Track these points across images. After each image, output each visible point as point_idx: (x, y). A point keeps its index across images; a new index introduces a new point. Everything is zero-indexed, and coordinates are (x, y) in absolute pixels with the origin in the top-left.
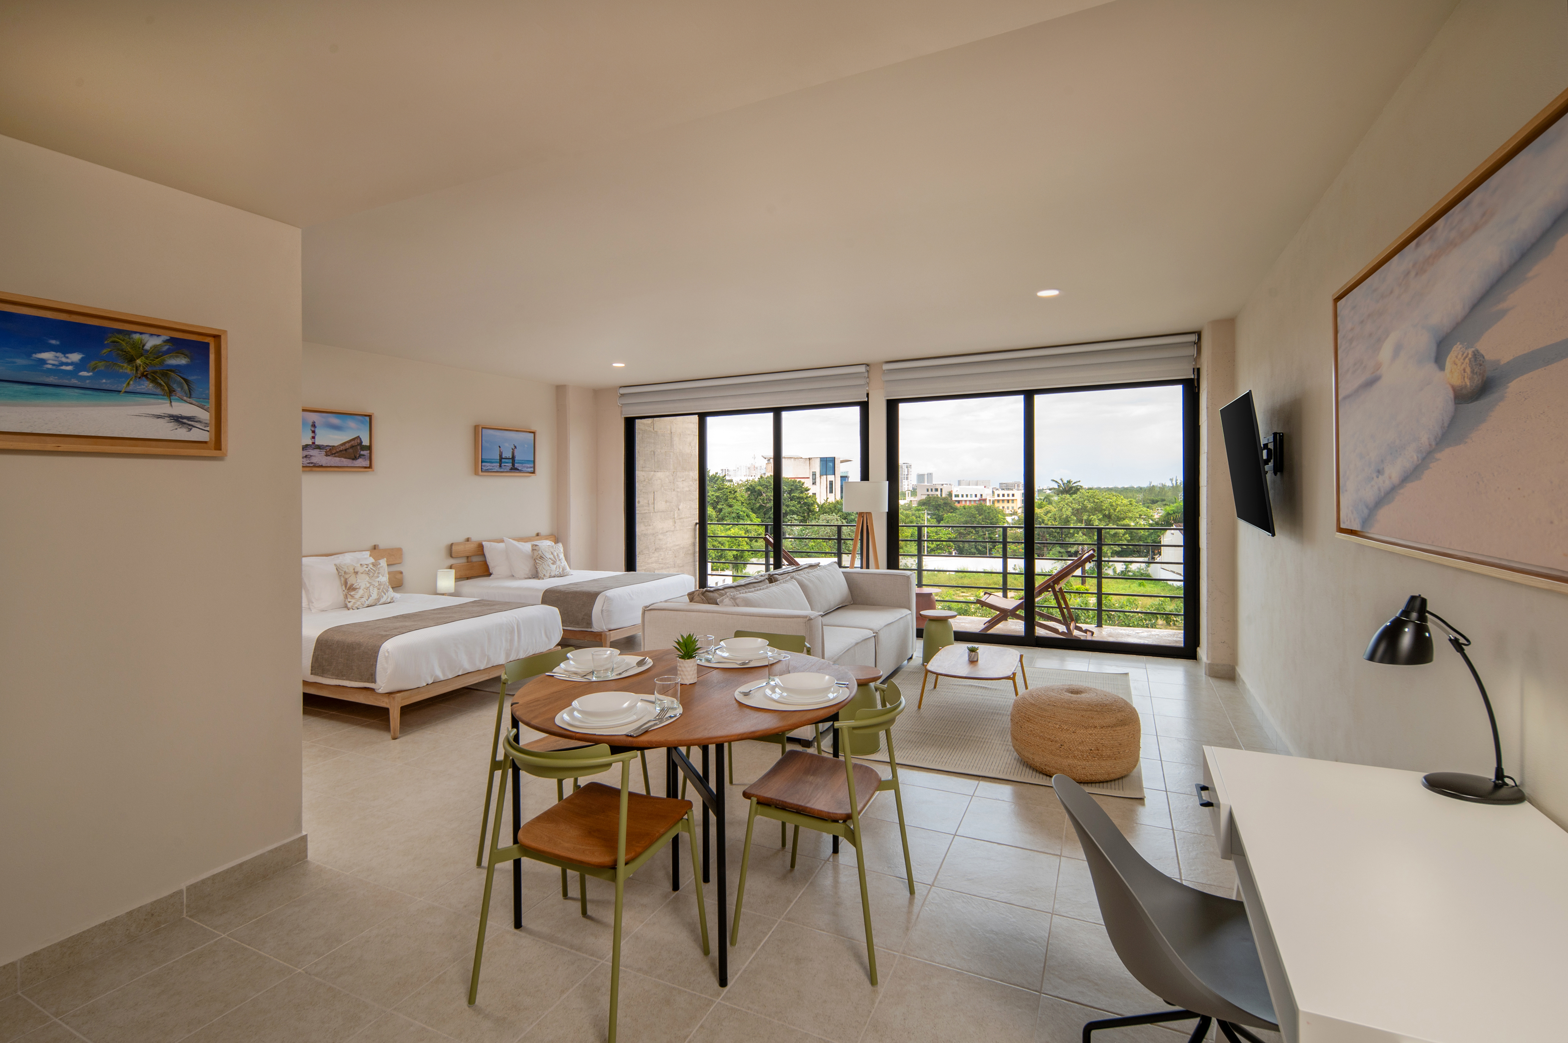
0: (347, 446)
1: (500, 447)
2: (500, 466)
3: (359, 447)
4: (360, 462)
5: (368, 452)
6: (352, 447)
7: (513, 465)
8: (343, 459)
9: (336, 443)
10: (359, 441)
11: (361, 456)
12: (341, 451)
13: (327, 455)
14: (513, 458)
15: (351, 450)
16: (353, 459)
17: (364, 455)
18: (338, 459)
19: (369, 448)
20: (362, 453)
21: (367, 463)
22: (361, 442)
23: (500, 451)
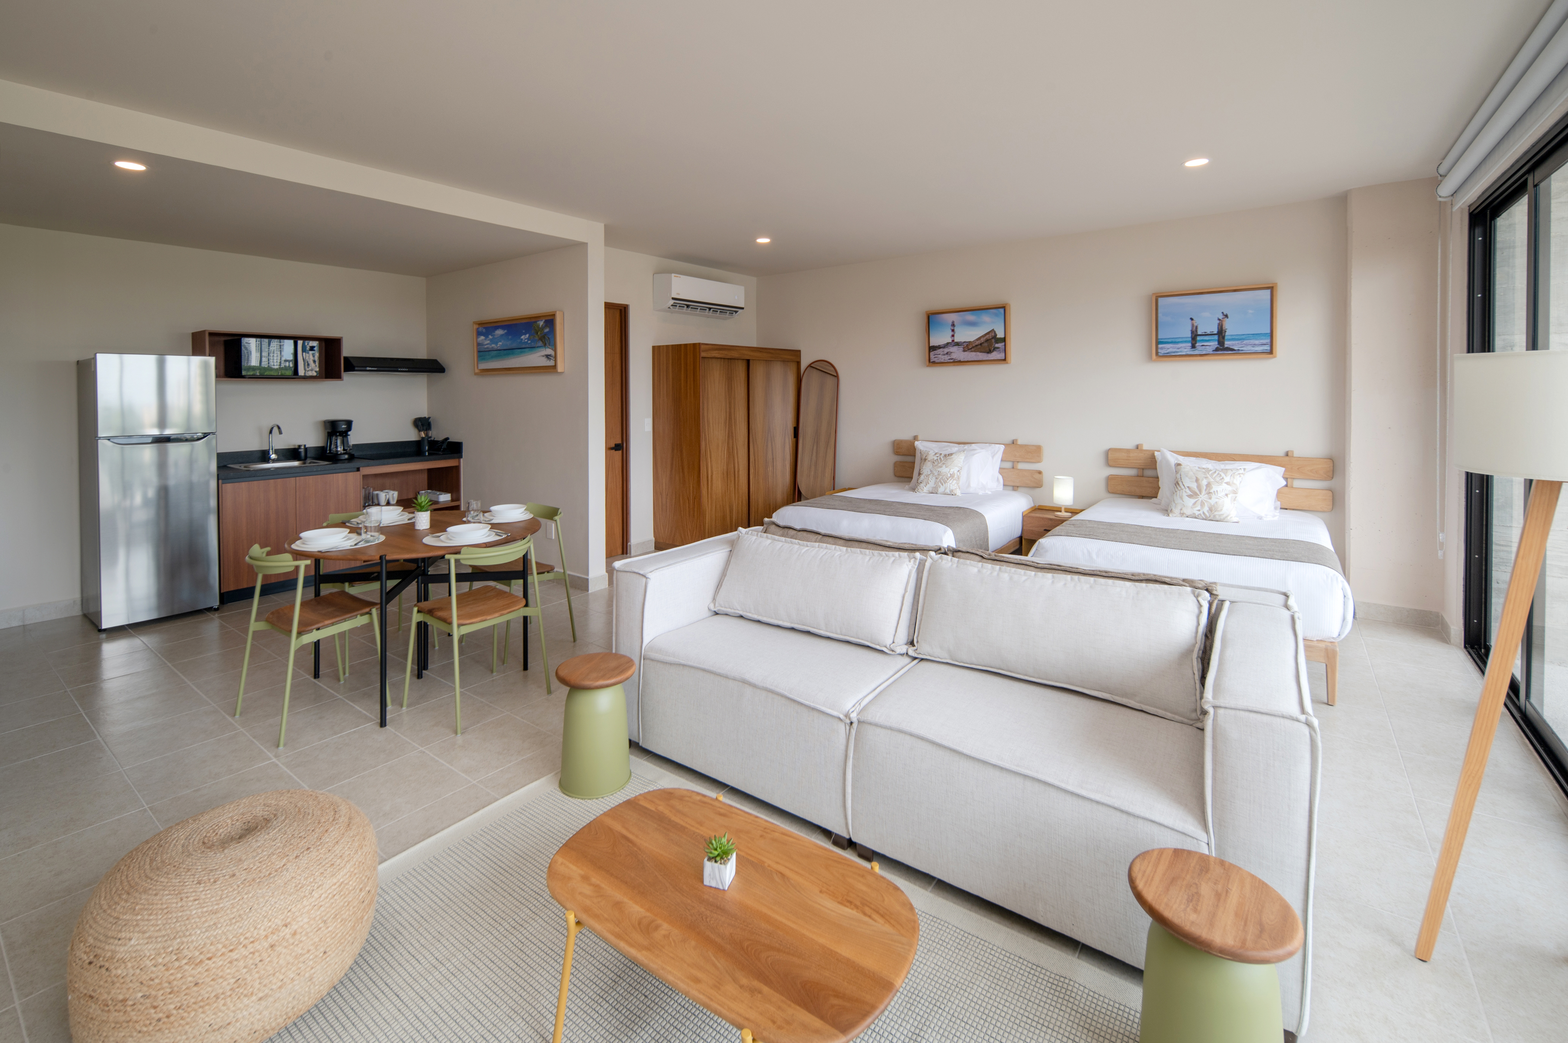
0: (983, 340)
1: (1192, 319)
2: (1193, 346)
3: (993, 340)
4: (995, 355)
5: (1003, 344)
6: (987, 341)
7: (1221, 342)
8: (978, 353)
9: (972, 339)
10: (993, 334)
11: (995, 349)
12: (976, 346)
13: (964, 351)
14: (1221, 333)
15: (986, 344)
16: (988, 353)
17: (998, 348)
18: (974, 353)
19: (1004, 340)
20: (997, 345)
21: (1002, 356)
22: (996, 335)
23: (1193, 325)
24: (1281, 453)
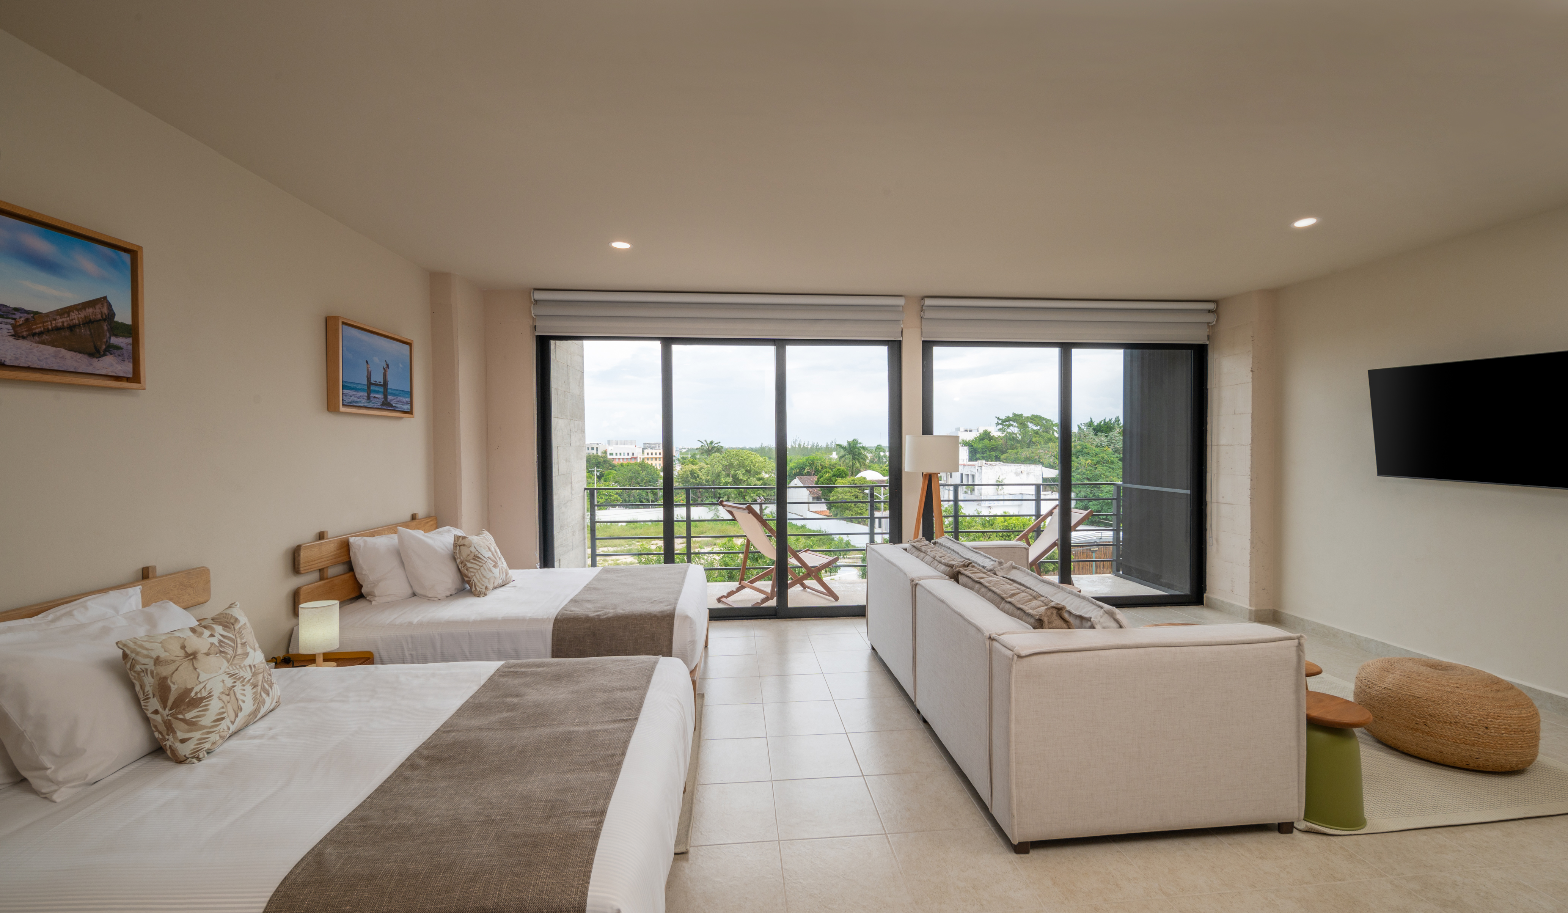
0: (76, 317)
1: (367, 362)
2: (369, 398)
3: (105, 327)
4: (108, 364)
5: (130, 340)
6: (88, 322)
7: (385, 397)
8: (63, 351)
10: (105, 311)
11: (111, 349)
12: (58, 329)
13: (16, 336)
14: (385, 384)
15: (84, 331)
16: (91, 355)
17: (118, 348)
18: (49, 350)
19: (132, 331)
20: (114, 340)
21: (125, 369)
22: (112, 314)
23: (368, 370)
24: (408, 517)
